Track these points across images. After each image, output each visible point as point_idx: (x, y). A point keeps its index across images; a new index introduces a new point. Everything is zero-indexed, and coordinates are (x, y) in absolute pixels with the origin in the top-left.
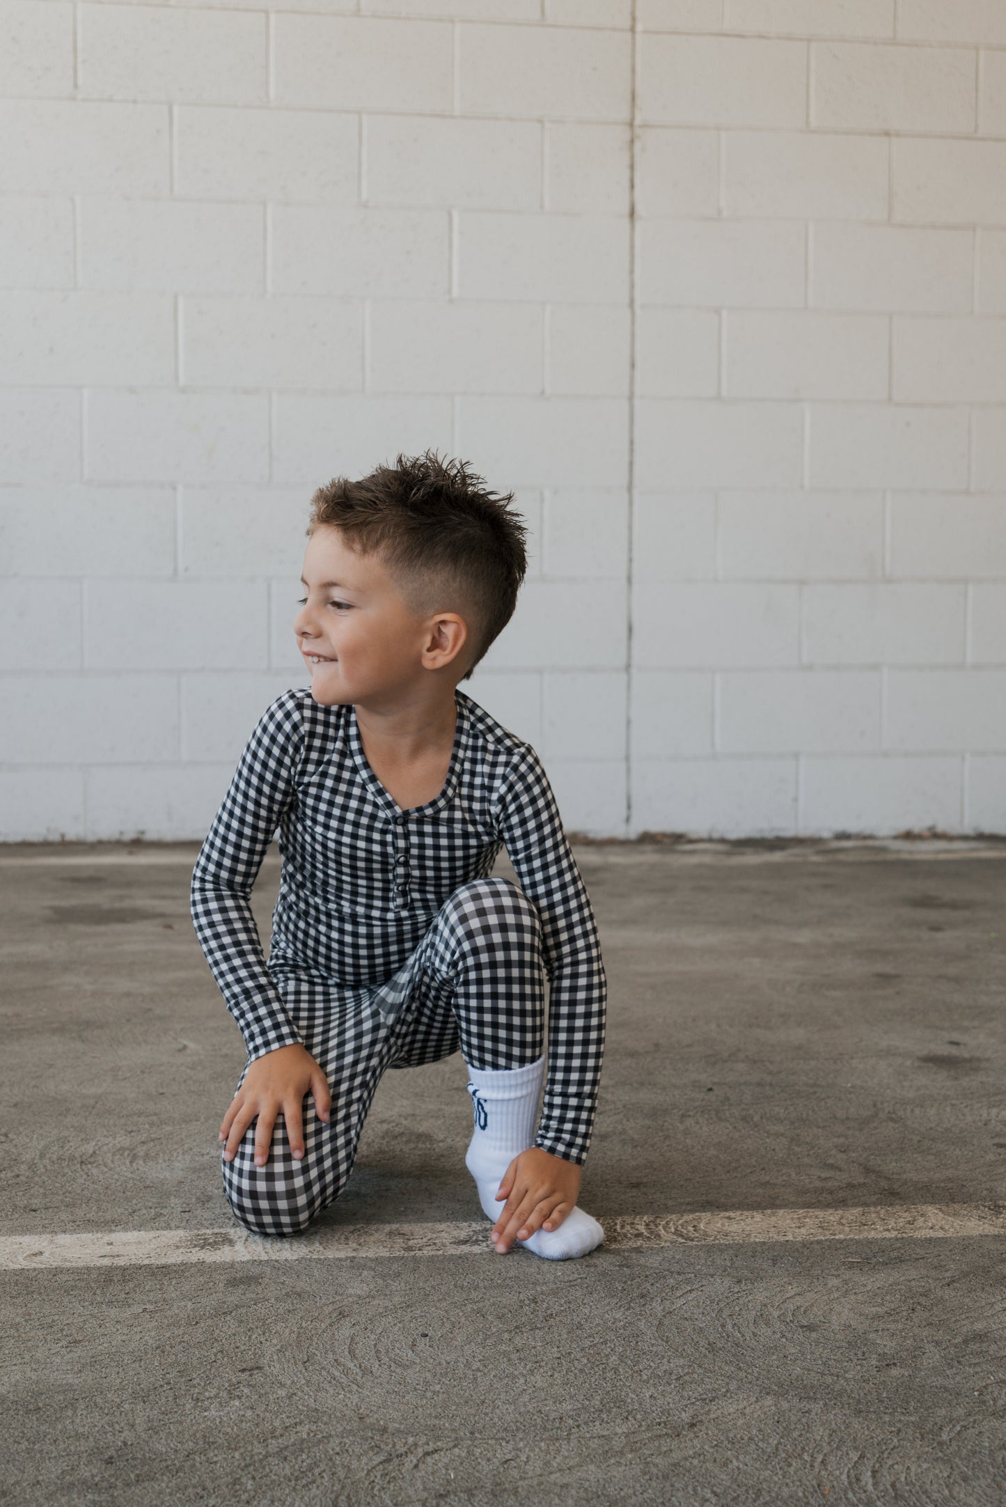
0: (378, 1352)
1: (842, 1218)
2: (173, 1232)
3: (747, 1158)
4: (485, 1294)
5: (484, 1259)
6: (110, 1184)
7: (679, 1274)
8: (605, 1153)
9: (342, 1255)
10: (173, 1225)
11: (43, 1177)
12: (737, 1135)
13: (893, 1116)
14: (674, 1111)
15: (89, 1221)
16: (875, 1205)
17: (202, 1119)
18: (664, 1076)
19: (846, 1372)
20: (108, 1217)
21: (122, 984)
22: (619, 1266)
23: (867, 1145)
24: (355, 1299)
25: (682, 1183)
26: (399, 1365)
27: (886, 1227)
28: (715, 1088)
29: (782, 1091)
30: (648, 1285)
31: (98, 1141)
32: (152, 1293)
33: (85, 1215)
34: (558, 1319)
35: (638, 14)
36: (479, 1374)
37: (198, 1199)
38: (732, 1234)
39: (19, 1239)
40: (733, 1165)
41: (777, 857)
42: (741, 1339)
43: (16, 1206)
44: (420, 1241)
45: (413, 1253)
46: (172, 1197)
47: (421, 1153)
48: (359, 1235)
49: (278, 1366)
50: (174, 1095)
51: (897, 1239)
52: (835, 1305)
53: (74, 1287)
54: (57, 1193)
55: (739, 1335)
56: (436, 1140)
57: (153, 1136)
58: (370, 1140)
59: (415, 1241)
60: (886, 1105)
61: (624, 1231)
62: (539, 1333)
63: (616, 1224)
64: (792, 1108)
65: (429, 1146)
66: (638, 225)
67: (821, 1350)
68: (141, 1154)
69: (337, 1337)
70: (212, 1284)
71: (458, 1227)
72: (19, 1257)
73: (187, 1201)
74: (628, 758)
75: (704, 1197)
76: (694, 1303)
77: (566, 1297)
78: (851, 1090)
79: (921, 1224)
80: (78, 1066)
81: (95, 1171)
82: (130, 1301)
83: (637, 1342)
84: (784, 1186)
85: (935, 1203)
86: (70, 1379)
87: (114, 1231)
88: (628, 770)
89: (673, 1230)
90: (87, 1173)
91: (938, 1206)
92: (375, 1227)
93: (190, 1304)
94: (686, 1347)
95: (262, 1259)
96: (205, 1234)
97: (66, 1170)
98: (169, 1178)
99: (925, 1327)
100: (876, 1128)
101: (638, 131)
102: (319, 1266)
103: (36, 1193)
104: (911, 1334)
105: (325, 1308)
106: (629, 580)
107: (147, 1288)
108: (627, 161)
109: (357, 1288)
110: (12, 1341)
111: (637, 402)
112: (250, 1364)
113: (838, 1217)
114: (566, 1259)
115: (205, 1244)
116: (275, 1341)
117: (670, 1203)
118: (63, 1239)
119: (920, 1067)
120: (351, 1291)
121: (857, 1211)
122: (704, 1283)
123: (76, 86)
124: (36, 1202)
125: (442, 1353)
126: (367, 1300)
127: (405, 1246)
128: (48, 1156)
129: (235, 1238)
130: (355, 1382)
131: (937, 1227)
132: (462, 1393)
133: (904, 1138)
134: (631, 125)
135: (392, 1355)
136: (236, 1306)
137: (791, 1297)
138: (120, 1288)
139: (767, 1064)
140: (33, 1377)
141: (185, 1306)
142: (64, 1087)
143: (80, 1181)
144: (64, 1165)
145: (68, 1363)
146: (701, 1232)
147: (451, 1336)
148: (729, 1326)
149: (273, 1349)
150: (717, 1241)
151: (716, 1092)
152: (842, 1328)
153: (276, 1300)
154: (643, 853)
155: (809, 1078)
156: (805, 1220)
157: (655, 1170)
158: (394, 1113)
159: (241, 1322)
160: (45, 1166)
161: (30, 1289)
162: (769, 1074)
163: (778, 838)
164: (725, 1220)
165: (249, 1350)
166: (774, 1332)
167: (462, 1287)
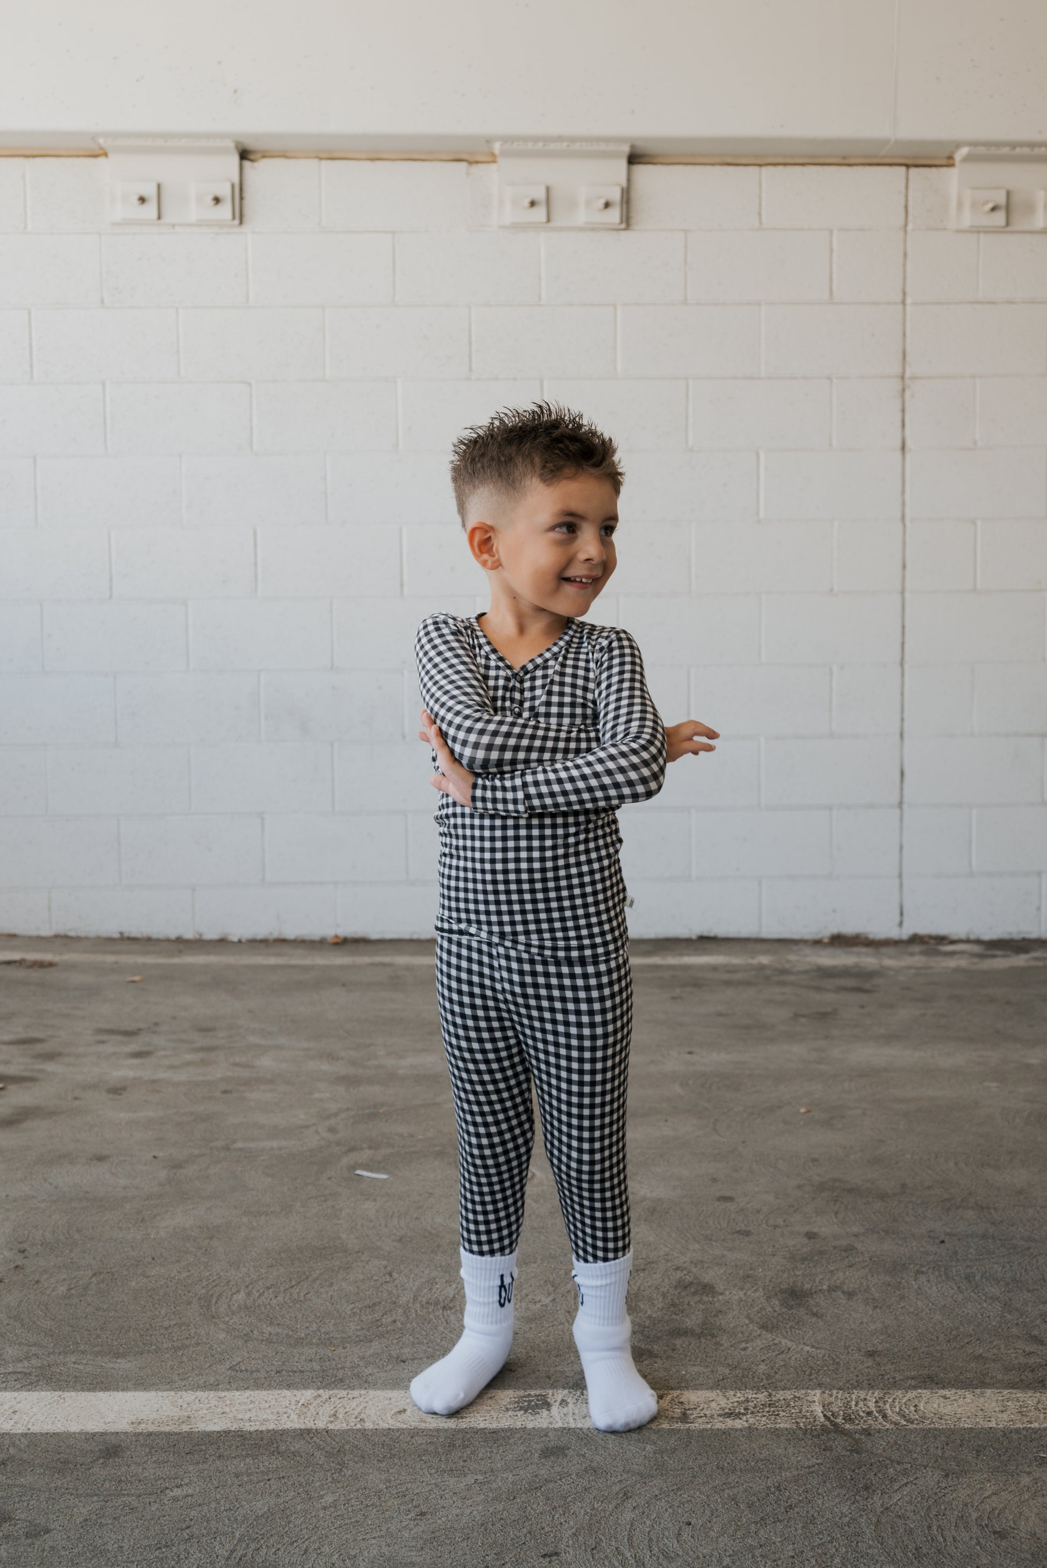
0: (651, 1540)
1: (1039, 1402)
3: (966, 1325)
4: (740, 1477)
7: (899, 1463)
11: (414, 1324)
12: (961, 1296)
14: (911, 1266)
17: (539, 1262)
18: (906, 1222)
22: (851, 1451)
24: (638, 1479)
25: (909, 1353)
26: (667, 1557)
28: (946, 1240)
29: (1002, 1246)
30: (871, 1475)
32: (483, 1462)
34: (796, 1510)
35: (908, 290)
38: (946, 1417)
39: (389, 1394)
40: (954, 1333)
41: (1021, 960)
42: (943, 1544)
43: (390, 1355)
44: (694, 1412)
45: (687, 1426)
49: (571, 1552)
52: (1024, 1508)
55: (942, 1540)
56: (717, 1292)
62: (780, 1526)
64: (1008, 1267)
66: (908, 456)
67: (1008, 1561)
69: (620, 1522)
70: (529, 1454)
74: (900, 876)
75: (926, 1372)
76: (907, 1499)
80: (451, 1195)
81: (453, 1318)
82: (466, 1470)
83: (858, 1543)
84: (994, 1361)
86: (414, 1557)
88: (901, 885)
89: (897, 1410)
90: (446, 1321)
93: (511, 1476)
94: (897, 1551)
97: (431, 1316)
101: (907, 382)
105: (614, 1487)
106: (901, 735)
108: (899, 406)
109: (641, 1467)
110: (375, 1510)
111: (907, 595)
112: (551, 1549)
113: (1035, 1401)
116: (572, 1523)
117: (898, 1377)
120: (635, 1469)
122: (918, 1476)
123: (471, 370)
125: (701, 1545)
126: (647, 1481)
127: (682, 1418)
128: (419, 1299)
129: (552, 1401)
134: (903, 378)
135: (661, 1545)
136: (546, 1480)
137: (989, 1497)
138: (460, 1454)
139: (992, 1211)
140: (387, 1553)
141: (507, 1478)
142: (439, 1220)
143: (441, 1329)
144: (430, 1310)
145: (414, 1538)
146: (920, 1413)
147: (709, 1525)
148: (935, 1528)
149: (570, 1533)
150: (933, 1425)
151: (947, 1245)
152: (1029, 1537)
153: (577, 1475)
154: (912, 954)
155: (1026, 1230)
156: (1008, 1404)
157: (889, 1336)
158: (687, 1259)
159: (548, 1499)
160: (416, 1311)
161: (393, 1452)
162: (993, 1223)
163: (1024, 940)
164: (942, 1399)
165: (552, 1531)
166: (971, 1538)
167: (723, 1469)
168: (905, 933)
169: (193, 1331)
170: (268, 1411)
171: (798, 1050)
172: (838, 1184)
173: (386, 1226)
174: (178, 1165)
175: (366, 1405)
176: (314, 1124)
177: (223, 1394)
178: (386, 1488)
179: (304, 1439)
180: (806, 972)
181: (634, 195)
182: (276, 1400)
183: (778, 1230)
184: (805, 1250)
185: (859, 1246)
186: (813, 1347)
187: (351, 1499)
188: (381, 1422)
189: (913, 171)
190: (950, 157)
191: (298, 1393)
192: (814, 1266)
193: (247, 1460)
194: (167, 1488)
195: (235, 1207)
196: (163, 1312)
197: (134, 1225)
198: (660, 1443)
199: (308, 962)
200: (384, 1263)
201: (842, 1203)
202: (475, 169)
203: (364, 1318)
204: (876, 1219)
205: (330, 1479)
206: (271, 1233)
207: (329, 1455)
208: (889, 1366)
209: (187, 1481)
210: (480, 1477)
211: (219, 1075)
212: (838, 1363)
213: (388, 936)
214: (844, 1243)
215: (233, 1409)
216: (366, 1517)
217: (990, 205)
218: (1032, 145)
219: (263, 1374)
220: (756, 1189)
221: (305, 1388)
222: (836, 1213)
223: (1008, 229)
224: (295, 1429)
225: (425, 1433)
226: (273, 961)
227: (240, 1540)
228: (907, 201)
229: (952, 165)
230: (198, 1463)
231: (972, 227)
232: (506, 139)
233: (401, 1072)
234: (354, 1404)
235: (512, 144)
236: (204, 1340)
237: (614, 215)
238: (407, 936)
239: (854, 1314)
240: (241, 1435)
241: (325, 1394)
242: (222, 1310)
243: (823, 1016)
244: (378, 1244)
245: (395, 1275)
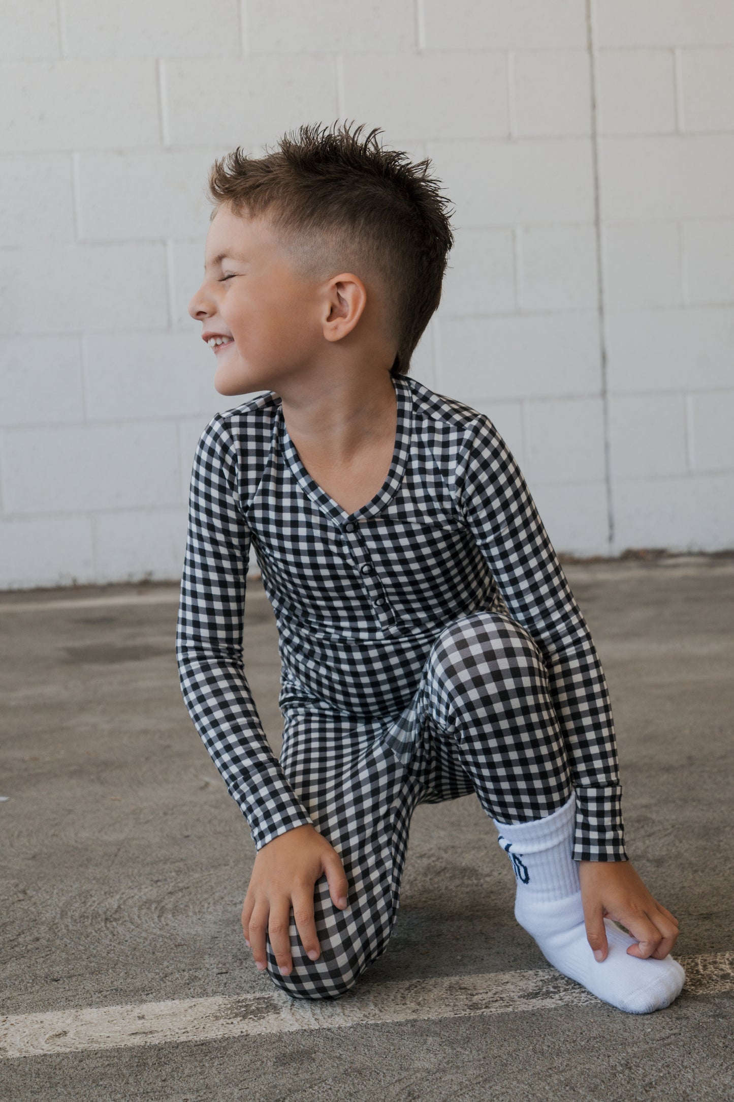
2: (210, 1000)
4: (569, 1060)
5: (561, 1016)
6: (138, 944)
8: (665, 881)
9: (401, 1018)
10: (209, 990)
11: (65, 939)
15: (116, 990)
17: (232, 864)
18: (706, 790)
20: (138, 984)
21: (139, 722)
22: (714, 1016)
24: (424, 1074)
31: (123, 894)
32: (192, 1079)
33: (112, 982)
34: (659, 1088)
37: (234, 956)
39: (40, 1016)
43: (36, 976)
44: (485, 996)
45: (479, 1012)
46: (207, 956)
47: (468, 890)
48: (416, 992)
50: (200, 837)
53: (103, 1075)
54: (81, 958)
56: (482, 875)
57: (181, 885)
58: (412, 878)
59: (480, 996)
61: (708, 972)
63: (697, 964)
65: (475, 882)
68: (170, 906)
70: (259, 1063)
71: (524, 977)
72: (41, 1040)
73: (223, 960)
74: (608, 480)
77: (662, 1059)
80: (98, 810)
81: (120, 929)
82: (168, 1091)
87: (145, 1001)
88: (609, 492)
90: (112, 932)
92: (432, 982)
93: (236, 1090)
95: (312, 1027)
96: (246, 999)
97: (90, 930)
98: (201, 933)
102: (377, 1033)
103: (58, 959)
105: (391, 1088)
107: (187, 1071)
109: (425, 1061)
114: (655, 1011)
115: (247, 1012)
118: (90, 1014)
120: (417, 1064)
124: (58, 970)
126: (438, 1075)
127: (470, 1004)
128: (69, 914)
129: (280, 1004)
136: (289, 1090)
138: (155, 1073)
141: (231, 1094)
142: (85, 834)
143: (105, 941)
144: (87, 923)
153: (333, 1080)
154: (629, 569)
157: (723, 897)
158: (432, 846)
160: (67, 926)
161: (54, 1081)
167: (542, 1053)
168: (617, 549)
173: (12, 845)
175: (6, 1032)
188: (31, 1049)
198: (447, 1035)
200: (16, 881)
210: (190, 1096)
225: (99, 1055)
244: (3, 863)
245: (31, 892)
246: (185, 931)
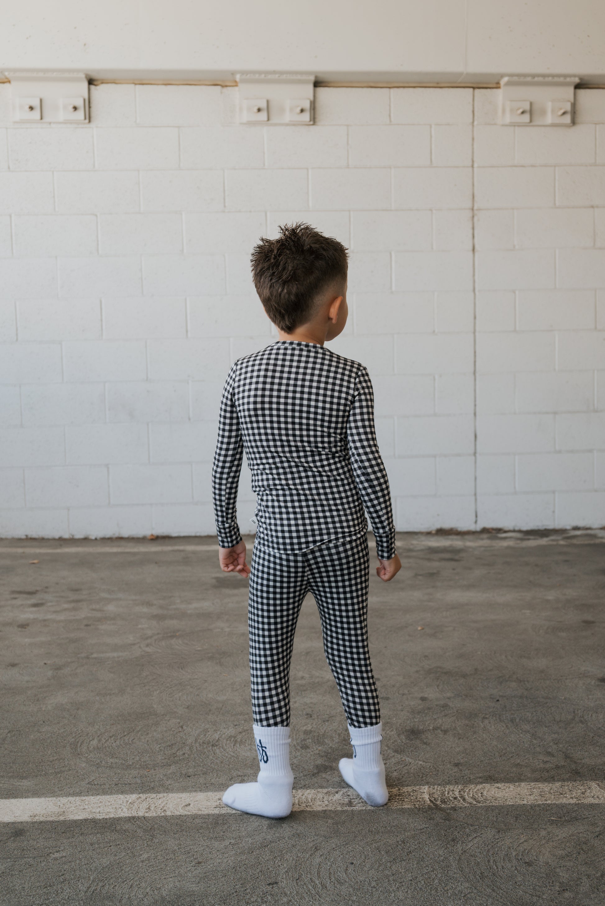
0: (330, 873)
1: (551, 789)
3: (510, 747)
4: (381, 836)
6: (224, 760)
7: (472, 825)
8: (445, 743)
11: (195, 755)
12: (508, 731)
13: (582, 719)
14: (480, 715)
15: (212, 784)
16: (568, 780)
18: (478, 690)
19: (543, 894)
20: (220, 782)
21: (242, 628)
22: (444, 819)
23: (568, 739)
25: (478, 763)
26: (339, 882)
27: (571, 796)
28: (500, 699)
29: (531, 702)
30: (456, 833)
31: (221, 731)
32: (234, 832)
33: (211, 780)
34: (413, 854)
35: (475, 159)
36: (374, 889)
38: (499, 799)
39: (181, 795)
40: (504, 751)
41: (544, 541)
42: (496, 870)
43: (181, 773)
45: (352, 808)
49: (285, 881)
51: (576, 804)
52: (542, 849)
53: (201, 828)
54: (200, 766)
55: (496, 868)
57: (245, 728)
58: (340, 732)
60: (580, 711)
61: (449, 795)
62: (404, 863)
63: (446, 791)
64: (535, 714)
66: (476, 254)
67: (533, 879)
68: (239, 740)
69: (313, 864)
70: (261, 827)
74: (475, 495)
75: (488, 774)
76: (476, 845)
77: (418, 839)
78: (564, 701)
79: (588, 794)
80: (217, 681)
81: (218, 751)
82: (225, 837)
83: (448, 871)
84: (526, 766)
85: (596, 780)
86: (194, 888)
88: (476, 500)
89: (471, 795)
90: (214, 753)
91: (597, 782)
94: (470, 875)
97: (205, 750)
99: (583, 865)
100: (573, 728)
101: (476, 212)
103: (191, 765)
104: (576, 870)
105: (309, 844)
106: (475, 414)
107: (233, 828)
108: (471, 226)
109: (325, 832)
110: (172, 861)
111: (477, 334)
112: (273, 880)
113: (549, 788)
116: (285, 865)
117: (472, 777)
119: (598, 686)
120: (322, 834)
121: (558, 784)
122: (482, 832)
123: (225, 206)
124: (190, 771)
126: (328, 840)
128: (198, 741)
130: (318, 893)
131: (595, 796)
132: (365, 901)
133: (586, 735)
134: (473, 209)
135: (336, 876)
136: (270, 841)
137: (522, 843)
138: (221, 828)
139: (526, 683)
140: (178, 886)
141: (248, 841)
142: (210, 695)
143: (211, 757)
144: (205, 747)
145: (194, 877)
146: (484, 797)
147: (364, 864)
148: (492, 861)
149: (284, 871)
150: (491, 804)
151: (500, 702)
152: (544, 865)
153: (288, 838)
154: (482, 539)
155: (545, 693)
156: (534, 790)
157: (467, 754)
159: (272, 852)
160: (197, 747)
161: (182, 828)
162: (526, 690)
163: (546, 530)
164: (496, 789)
165: (273, 870)
166: (512, 866)
167: (372, 832)
168: (479, 527)
169: (66, 763)
170: (110, 807)
171: (417, 595)
172: (439, 669)
173: (180, 700)
174: (59, 668)
175: (167, 802)
176: (139, 643)
177: (84, 798)
178: (178, 849)
179: (131, 822)
180: (422, 550)
181: (318, 105)
182: (115, 800)
183: (405, 696)
184: (420, 707)
185: (451, 704)
186: (424, 761)
187: (158, 856)
188: (175, 811)
189: (477, 91)
190: (498, 83)
191: (128, 796)
192: (425, 716)
193: (98, 835)
194: (51, 853)
195: (92, 691)
196: (49, 752)
197: (33, 703)
198: (336, 819)
199: (135, 550)
200: (178, 721)
201: (442, 680)
202: (225, 90)
203: (166, 752)
204: (460, 689)
205: (146, 845)
206: (112, 706)
207: (145, 831)
208: (467, 771)
209: (62, 848)
210: (233, 841)
211: (83, 616)
212: (438, 771)
213: (182, 534)
214: (442, 703)
215: (90, 807)
216: (166, 865)
217: (521, 111)
218: (544, 76)
219: (107, 786)
220: (393, 673)
221: (132, 793)
222: (438, 686)
223: (531, 124)
224: (126, 817)
225: (201, 817)
226: (115, 550)
227: (93, 881)
228: (473, 108)
229: (499, 88)
230: (69, 838)
231: (511, 123)
232: (243, 73)
233: (189, 612)
234: (160, 801)
235: (247, 75)
236: (73, 768)
237: (306, 117)
238: (193, 534)
239: (447, 743)
240: (94, 822)
241: (143, 796)
242: (84, 750)
243: (432, 575)
244: (175, 710)
245: (185, 727)
246: (243, 754)
